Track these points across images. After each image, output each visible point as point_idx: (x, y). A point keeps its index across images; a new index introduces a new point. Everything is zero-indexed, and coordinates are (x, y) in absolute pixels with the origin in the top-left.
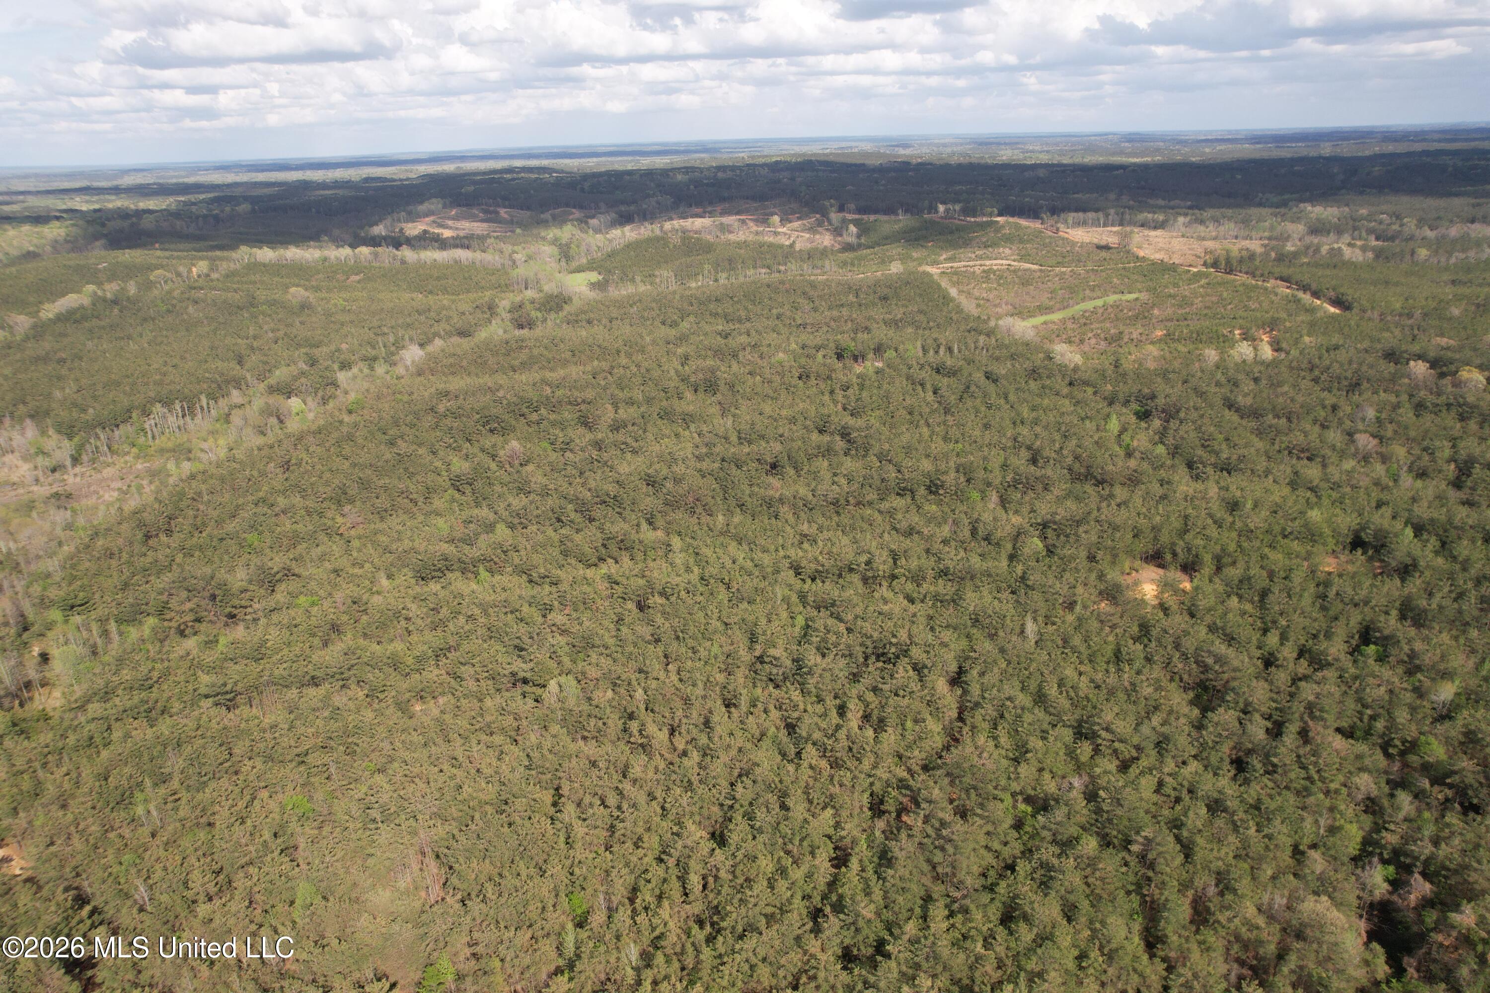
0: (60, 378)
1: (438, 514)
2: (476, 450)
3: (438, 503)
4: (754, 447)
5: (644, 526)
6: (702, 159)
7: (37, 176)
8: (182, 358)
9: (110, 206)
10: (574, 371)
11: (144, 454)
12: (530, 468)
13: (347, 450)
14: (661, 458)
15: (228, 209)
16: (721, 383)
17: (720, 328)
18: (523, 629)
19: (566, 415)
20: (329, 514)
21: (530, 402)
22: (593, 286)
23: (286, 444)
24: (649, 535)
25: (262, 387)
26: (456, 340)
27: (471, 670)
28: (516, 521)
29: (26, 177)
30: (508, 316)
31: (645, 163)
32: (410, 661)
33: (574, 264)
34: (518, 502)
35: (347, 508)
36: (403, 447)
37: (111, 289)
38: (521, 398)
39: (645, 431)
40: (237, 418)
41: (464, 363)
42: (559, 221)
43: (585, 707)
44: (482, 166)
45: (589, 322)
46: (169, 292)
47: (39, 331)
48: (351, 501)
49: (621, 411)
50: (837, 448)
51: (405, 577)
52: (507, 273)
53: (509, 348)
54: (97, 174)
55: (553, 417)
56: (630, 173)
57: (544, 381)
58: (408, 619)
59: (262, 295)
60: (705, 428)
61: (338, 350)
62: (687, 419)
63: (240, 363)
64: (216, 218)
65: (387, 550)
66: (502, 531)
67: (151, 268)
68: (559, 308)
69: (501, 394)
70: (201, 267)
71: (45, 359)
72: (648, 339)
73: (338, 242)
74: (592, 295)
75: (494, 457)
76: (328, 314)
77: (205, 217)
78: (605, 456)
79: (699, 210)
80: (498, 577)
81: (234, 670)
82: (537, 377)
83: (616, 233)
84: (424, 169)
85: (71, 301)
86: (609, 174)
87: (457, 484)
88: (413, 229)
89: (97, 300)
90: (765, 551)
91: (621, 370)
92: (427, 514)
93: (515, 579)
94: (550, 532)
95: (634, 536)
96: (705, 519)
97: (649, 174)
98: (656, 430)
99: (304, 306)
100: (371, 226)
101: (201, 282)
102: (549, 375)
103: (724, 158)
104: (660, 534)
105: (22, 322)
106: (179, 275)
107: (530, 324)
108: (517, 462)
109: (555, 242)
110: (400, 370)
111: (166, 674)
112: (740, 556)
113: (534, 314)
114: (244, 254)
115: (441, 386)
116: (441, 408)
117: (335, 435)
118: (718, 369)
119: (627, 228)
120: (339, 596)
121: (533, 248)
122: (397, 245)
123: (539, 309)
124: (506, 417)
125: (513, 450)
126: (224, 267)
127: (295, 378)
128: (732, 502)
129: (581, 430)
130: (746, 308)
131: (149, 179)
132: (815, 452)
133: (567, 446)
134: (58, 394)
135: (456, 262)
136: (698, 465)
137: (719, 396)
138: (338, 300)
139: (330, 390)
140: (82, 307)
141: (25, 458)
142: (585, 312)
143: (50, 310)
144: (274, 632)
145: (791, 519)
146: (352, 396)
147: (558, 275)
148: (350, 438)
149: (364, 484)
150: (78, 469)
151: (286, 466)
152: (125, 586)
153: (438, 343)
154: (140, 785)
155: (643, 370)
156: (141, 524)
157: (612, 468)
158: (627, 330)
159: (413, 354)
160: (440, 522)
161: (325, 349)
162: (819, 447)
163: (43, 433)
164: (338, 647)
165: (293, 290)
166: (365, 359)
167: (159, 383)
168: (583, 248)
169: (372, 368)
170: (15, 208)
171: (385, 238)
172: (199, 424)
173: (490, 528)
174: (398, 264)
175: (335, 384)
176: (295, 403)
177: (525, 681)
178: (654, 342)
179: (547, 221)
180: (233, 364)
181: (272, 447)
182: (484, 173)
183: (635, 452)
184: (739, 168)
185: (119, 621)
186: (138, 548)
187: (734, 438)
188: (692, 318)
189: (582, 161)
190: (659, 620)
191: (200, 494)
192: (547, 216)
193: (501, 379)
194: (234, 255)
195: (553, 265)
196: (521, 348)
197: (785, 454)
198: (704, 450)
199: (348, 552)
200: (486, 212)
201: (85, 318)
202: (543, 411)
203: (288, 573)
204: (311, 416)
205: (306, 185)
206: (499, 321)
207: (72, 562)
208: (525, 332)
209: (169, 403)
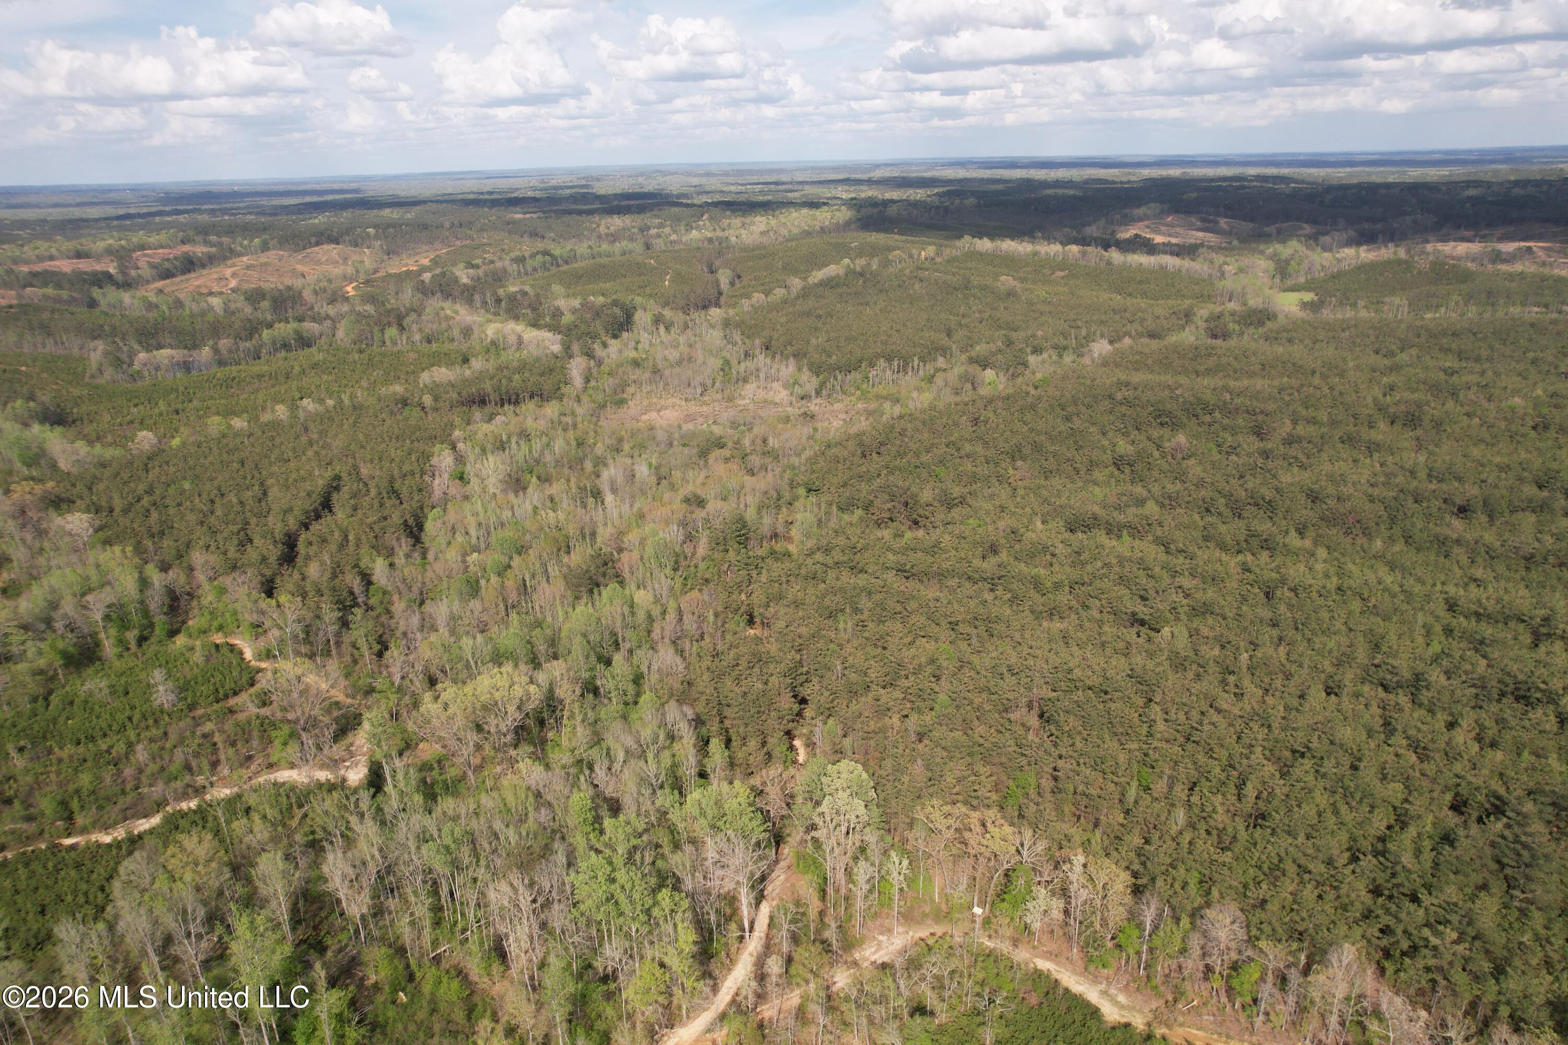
0: (816, 329)
1: (1096, 483)
2: (1143, 437)
3: (1097, 474)
4: (1444, 487)
5: (1293, 533)
6: (1496, 172)
7: (813, 168)
8: (904, 325)
9: (863, 195)
10: (1259, 384)
11: (864, 397)
12: (1192, 462)
13: (1028, 417)
14: (1330, 477)
15: (957, 202)
16: (1426, 419)
17: (1448, 364)
18: (1151, 584)
19: (1240, 421)
20: (1003, 465)
21: (1207, 404)
22: (1304, 305)
23: (980, 404)
24: (1294, 541)
25: (964, 357)
26: (1145, 340)
27: (1097, 603)
28: (1167, 502)
29: (805, 169)
30: (1205, 325)
31: (1414, 174)
32: (1049, 584)
33: (1290, 283)
34: (1173, 488)
35: (1019, 463)
36: (1077, 423)
37: (860, 263)
38: (1199, 399)
39: (1320, 451)
40: (939, 380)
41: (1150, 362)
42: (1283, 238)
43: (1192, 654)
44: (1210, 172)
45: (1290, 341)
46: (901, 270)
47: (806, 293)
48: (1023, 459)
49: (1299, 428)
50: (1556, 505)
51: (1058, 524)
52: (1212, 284)
53: (1196, 353)
54: (857, 167)
55: (1226, 421)
56: (1388, 186)
57: (1226, 388)
58: (1053, 555)
59: (975, 280)
60: (1390, 459)
61: (1034, 336)
62: (1372, 448)
63: (949, 335)
64: (946, 210)
65: (1046, 501)
66: (1151, 508)
67: (890, 249)
68: (1261, 323)
69: (1178, 392)
70: (931, 250)
71: (808, 314)
72: (1351, 364)
73: (1049, 239)
74: (1302, 314)
75: (1159, 447)
76: (1030, 304)
77: (938, 207)
78: (1270, 464)
79: (1469, 234)
80: (1137, 542)
81: (913, 557)
82: (1221, 383)
83: (1349, 252)
84: (1147, 173)
85: (832, 270)
86: (1360, 186)
87: (1118, 463)
88: (1126, 234)
89: (850, 272)
90: (1420, 581)
91: (1311, 390)
92: (1087, 481)
93: (1153, 547)
94: (1197, 517)
95: (1279, 538)
96: (1361, 540)
97: (1416, 188)
98: (1332, 452)
99: (1011, 294)
100: (1085, 226)
101: (927, 264)
102: (1232, 383)
103: (1533, 171)
104: (1307, 543)
105: (796, 283)
106: (911, 256)
107: (1225, 336)
108: (1180, 456)
109: (1274, 257)
110: (1086, 360)
111: (865, 548)
112: (1389, 579)
113: (1231, 326)
114: (967, 243)
115: (1123, 377)
116: (1119, 396)
117: (1021, 403)
118: (1428, 404)
119: (1364, 248)
120: (1001, 524)
121: (1246, 261)
122: (1106, 246)
123: (1238, 322)
124: (1179, 413)
125: (1179, 443)
126: (947, 252)
127: (994, 354)
128: (1397, 531)
129: (1253, 438)
130: (1491, 348)
131: (896, 173)
132: (1524, 505)
133: (1234, 450)
134: (814, 341)
135: (1162, 267)
136: (1370, 490)
137: (1419, 432)
138: (1041, 292)
139: (1021, 368)
140: (838, 276)
141: (786, 386)
142: (1288, 331)
143: (818, 276)
144: (947, 537)
145: (1465, 560)
146: (1039, 376)
147: (1267, 291)
148: (1033, 407)
149: (1037, 447)
150: (818, 401)
151: (976, 421)
152: (845, 485)
153: (1127, 341)
154: (842, 610)
155: (1336, 393)
156: (861, 444)
157: (1274, 476)
158: (1330, 352)
159: (1101, 348)
160: (1097, 490)
161: (1021, 334)
162: (1530, 501)
163: (800, 370)
164: (993, 560)
165: (1003, 278)
166: (1055, 347)
167: (885, 343)
168: (1305, 265)
169: (1060, 356)
170: (796, 194)
171: (1095, 239)
172: (909, 379)
173: (1141, 502)
174: (1103, 265)
175: (1025, 365)
176: (990, 374)
177: (1142, 623)
178: (1357, 367)
179: (1269, 235)
180: (943, 335)
181: (966, 404)
182: (1212, 180)
183: (1303, 467)
184: (1550, 183)
185: (840, 508)
186: (857, 460)
187: (1422, 474)
188: (1414, 351)
189: (1329, 170)
190: (1283, 608)
191: (905, 430)
192: (1272, 229)
193: (1182, 380)
194: (958, 243)
195: (1266, 280)
196: (1210, 355)
197: (1480, 499)
198: (1382, 479)
199: (1014, 496)
200: (1203, 220)
201: (838, 285)
202: (1217, 415)
203: (962, 502)
204: (1001, 387)
205: (1029, 184)
206: (1193, 328)
207: (812, 461)
208: (1219, 342)
209: (889, 359)
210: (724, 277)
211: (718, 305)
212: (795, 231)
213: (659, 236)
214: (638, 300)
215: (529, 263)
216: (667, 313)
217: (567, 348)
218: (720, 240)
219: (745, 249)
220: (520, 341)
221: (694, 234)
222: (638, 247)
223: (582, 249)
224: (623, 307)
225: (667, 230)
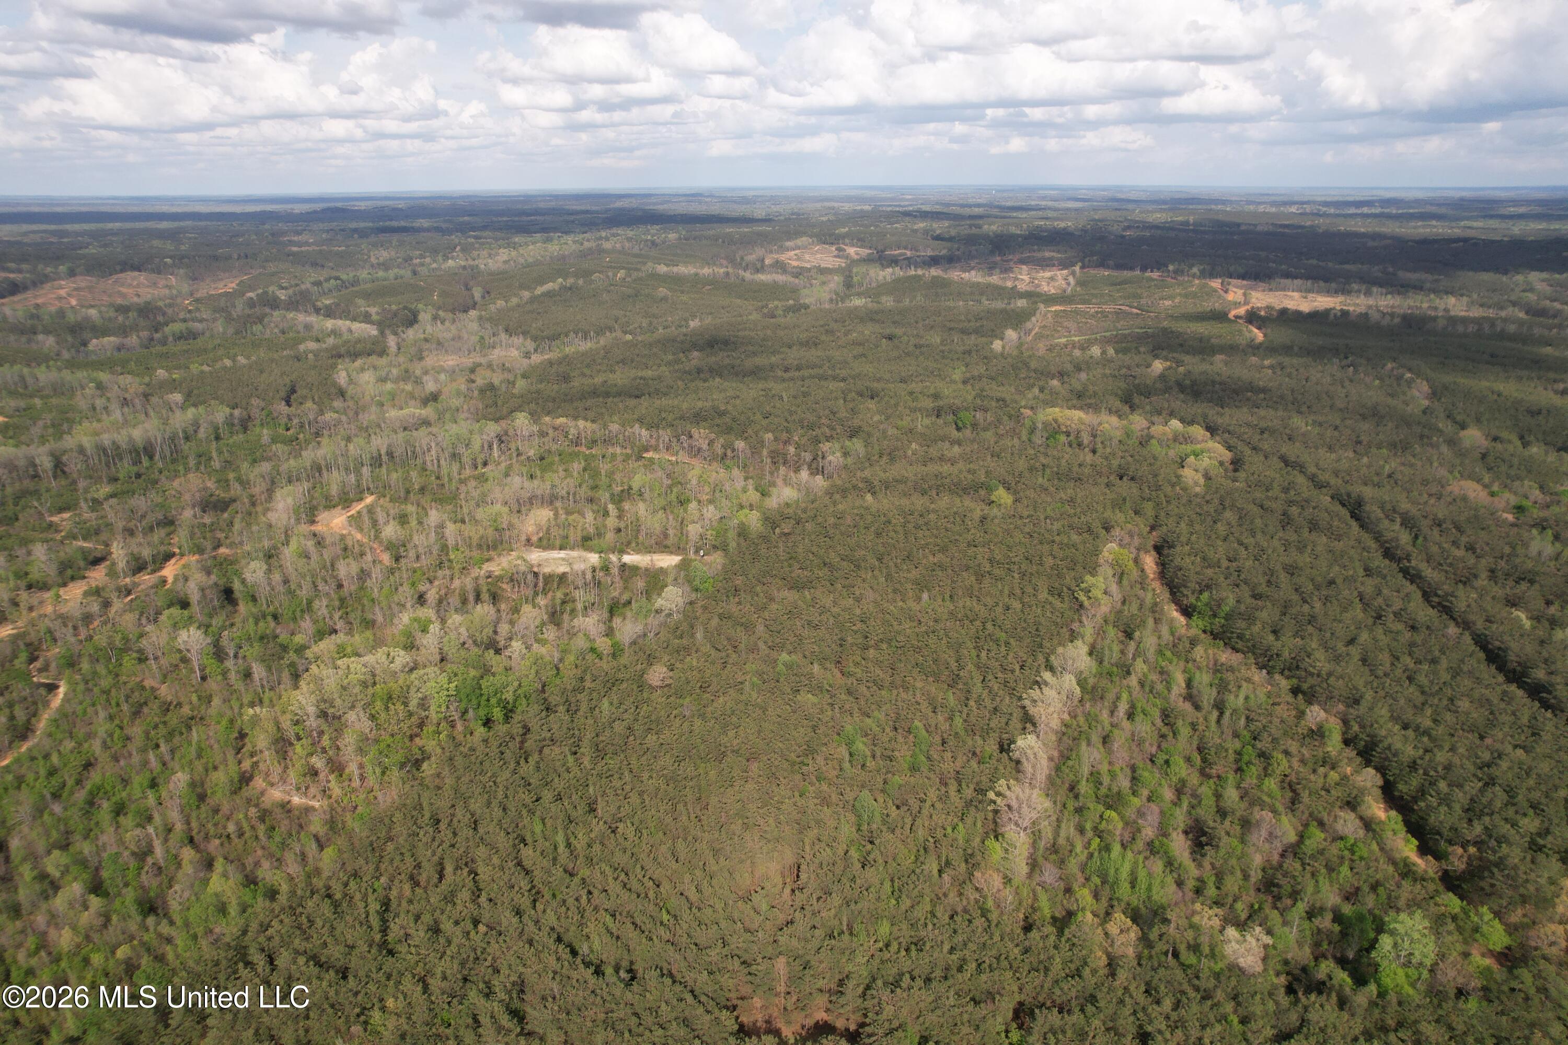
0: (536, 319)
8: (590, 316)
30: (766, 312)
37: (570, 282)
40: (602, 342)
46: (600, 285)
47: (533, 300)
59: (642, 291)
67: (593, 272)
70: (623, 274)
71: (532, 311)
74: (827, 306)
85: (550, 286)
89: (564, 288)
99: (663, 298)
105: (526, 294)
134: (535, 325)
140: (554, 290)
143: (540, 290)
163: (525, 340)
167: (576, 325)
174: (738, 281)
175: (652, 333)
200: (839, 250)
201: (556, 295)
209: (576, 333)
210: (477, 293)
211: (474, 307)
212: (530, 260)
213: (422, 265)
214: (420, 306)
215: (326, 285)
216: (441, 313)
217: (382, 333)
218: (472, 268)
219: (491, 274)
220: (350, 331)
221: (451, 263)
222: (406, 273)
223: (363, 274)
224: (410, 310)
225: (428, 260)
